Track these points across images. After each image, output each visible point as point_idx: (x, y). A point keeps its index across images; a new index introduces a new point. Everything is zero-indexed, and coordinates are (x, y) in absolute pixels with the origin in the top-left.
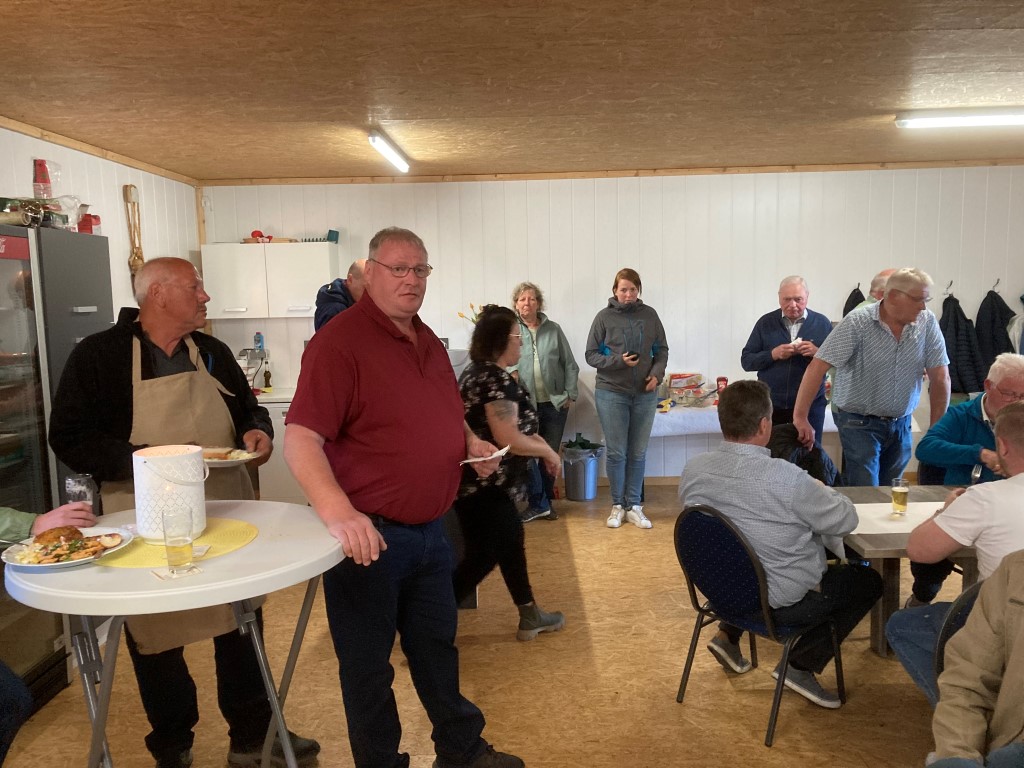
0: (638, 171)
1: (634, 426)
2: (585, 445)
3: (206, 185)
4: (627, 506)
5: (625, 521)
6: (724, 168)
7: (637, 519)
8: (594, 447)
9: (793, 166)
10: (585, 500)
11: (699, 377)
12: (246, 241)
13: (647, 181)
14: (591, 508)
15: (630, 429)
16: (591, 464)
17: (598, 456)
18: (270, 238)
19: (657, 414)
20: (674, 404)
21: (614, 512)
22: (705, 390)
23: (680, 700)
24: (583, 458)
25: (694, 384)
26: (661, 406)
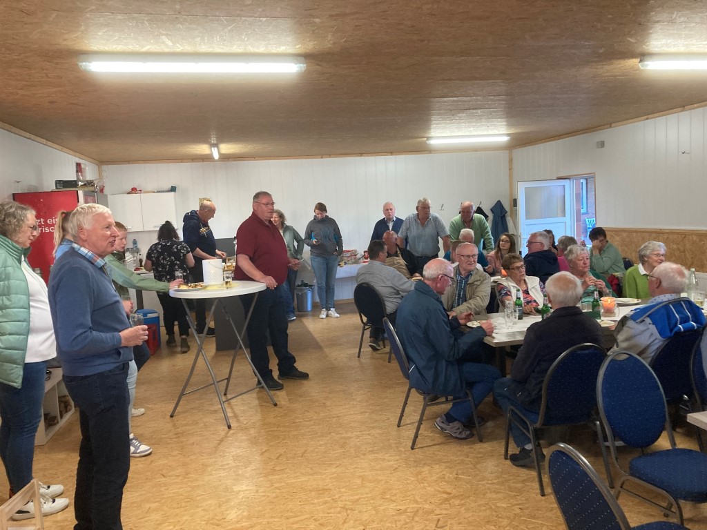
0: (322, 156)
1: (329, 272)
2: (306, 285)
3: (103, 164)
4: (328, 309)
5: (327, 316)
6: (361, 154)
7: (333, 314)
8: (311, 286)
9: (391, 153)
10: (307, 311)
11: (356, 251)
12: (129, 193)
13: (327, 160)
14: (310, 313)
15: (327, 274)
16: (309, 295)
17: (313, 289)
18: (140, 191)
19: (339, 268)
20: (345, 263)
21: (323, 312)
22: (358, 256)
23: (359, 357)
24: (306, 291)
25: (354, 254)
26: (339, 265)
